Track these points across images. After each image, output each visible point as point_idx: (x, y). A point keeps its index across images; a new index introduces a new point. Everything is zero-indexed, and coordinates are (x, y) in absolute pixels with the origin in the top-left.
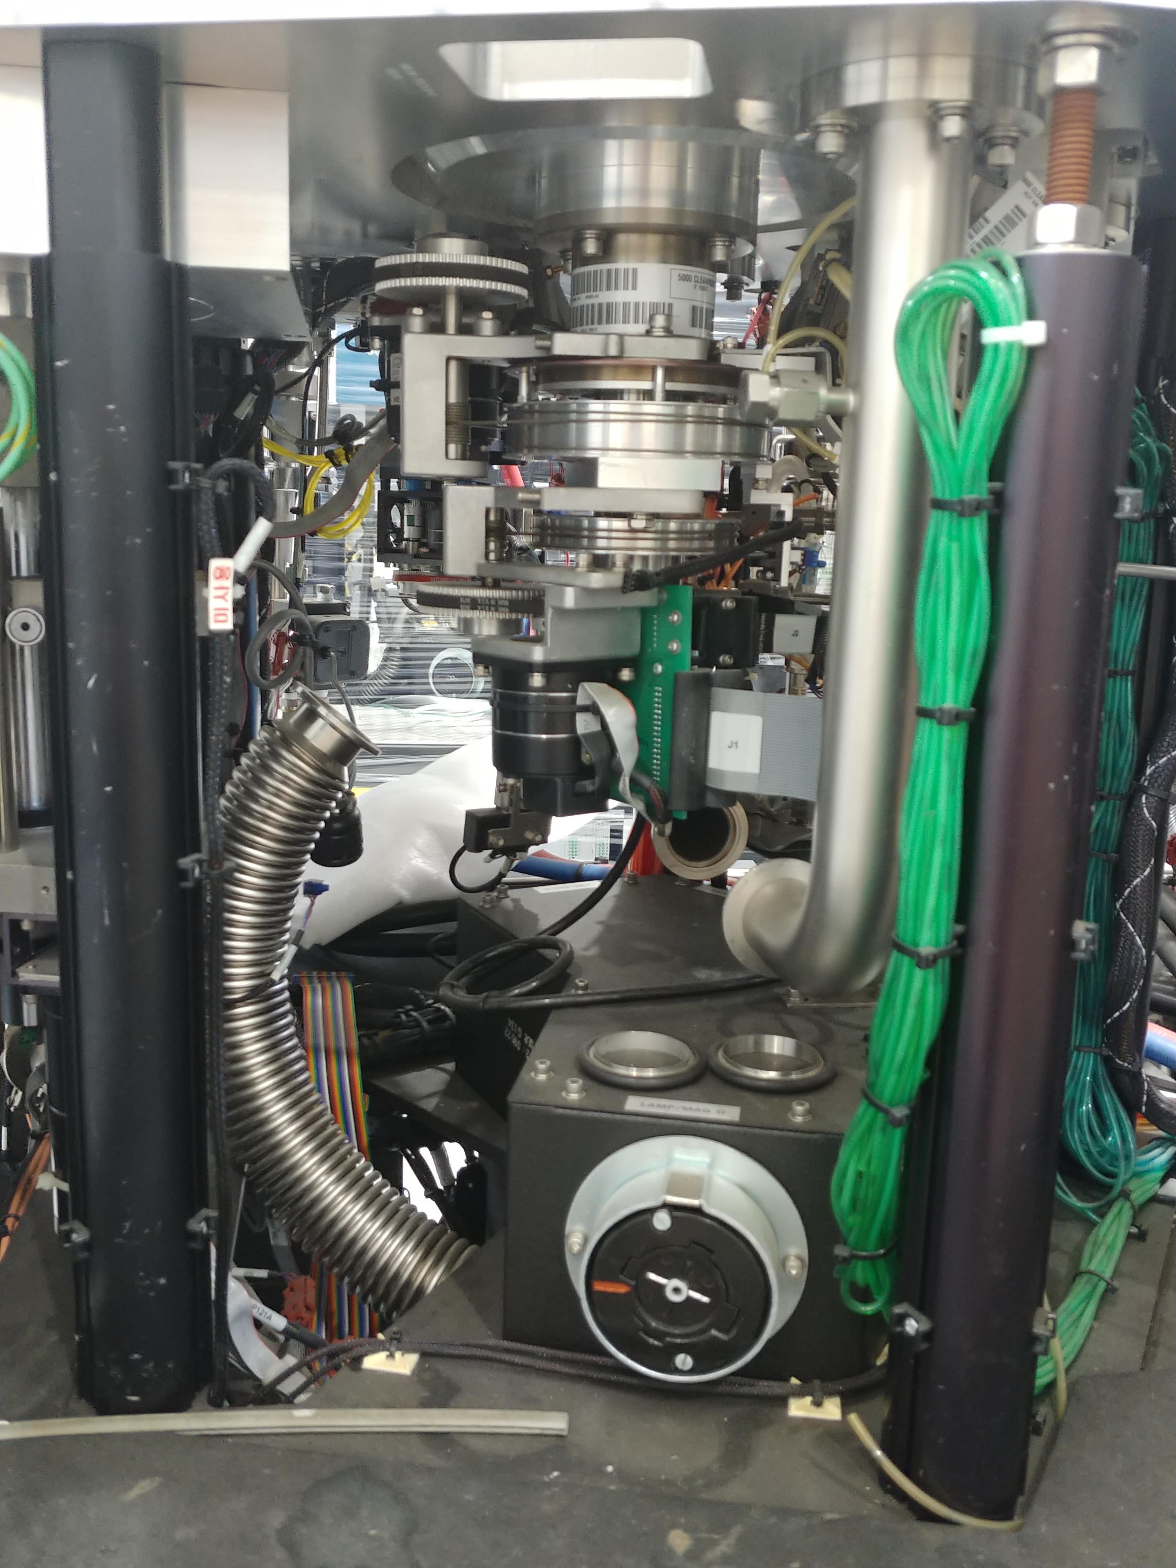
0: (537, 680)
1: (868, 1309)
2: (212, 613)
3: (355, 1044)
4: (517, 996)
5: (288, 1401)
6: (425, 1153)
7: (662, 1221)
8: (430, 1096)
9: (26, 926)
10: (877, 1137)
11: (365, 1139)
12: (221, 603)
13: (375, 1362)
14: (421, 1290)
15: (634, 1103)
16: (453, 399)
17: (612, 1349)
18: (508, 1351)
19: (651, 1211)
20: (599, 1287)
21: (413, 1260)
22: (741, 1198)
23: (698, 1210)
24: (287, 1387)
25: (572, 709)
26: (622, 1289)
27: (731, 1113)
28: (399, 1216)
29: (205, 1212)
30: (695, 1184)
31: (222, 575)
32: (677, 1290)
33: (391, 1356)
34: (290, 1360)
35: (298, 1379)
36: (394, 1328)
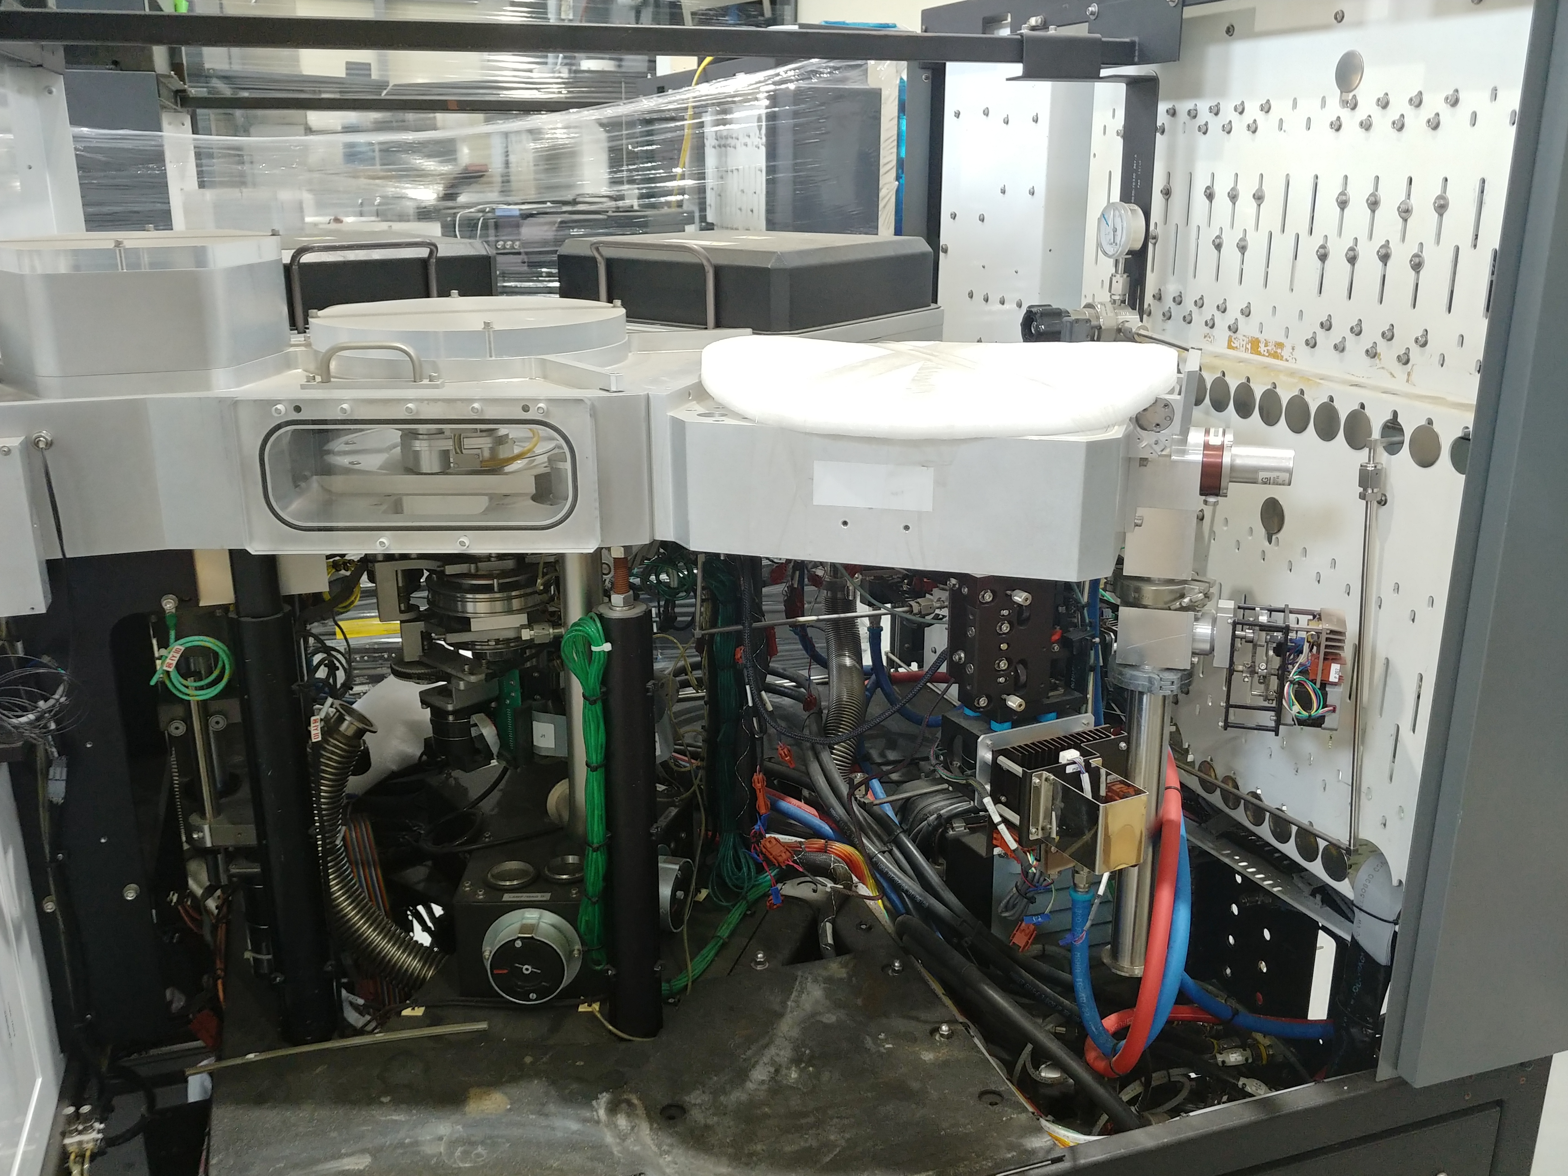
0: (451, 718)
1: (598, 968)
2: (312, 736)
3: (376, 857)
4: (458, 845)
5: (372, 1032)
6: (420, 908)
7: (518, 944)
8: (419, 883)
9: (231, 849)
10: (590, 909)
11: (388, 907)
12: (316, 732)
13: (407, 1012)
14: (424, 978)
15: (507, 897)
16: (400, 585)
17: (504, 995)
18: (462, 1001)
19: (515, 940)
20: (495, 972)
21: (419, 966)
22: (552, 929)
23: (532, 938)
24: (369, 1028)
25: (469, 725)
26: (505, 971)
27: (547, 896)
28: (410, 947)
29: (329, 963)
30: (532, 928)
31: (315, 721)
32: (527, 969)
33: (413, 1009)
34: (368, 1018)
35: (373, 1024)
36: (413, 998)
